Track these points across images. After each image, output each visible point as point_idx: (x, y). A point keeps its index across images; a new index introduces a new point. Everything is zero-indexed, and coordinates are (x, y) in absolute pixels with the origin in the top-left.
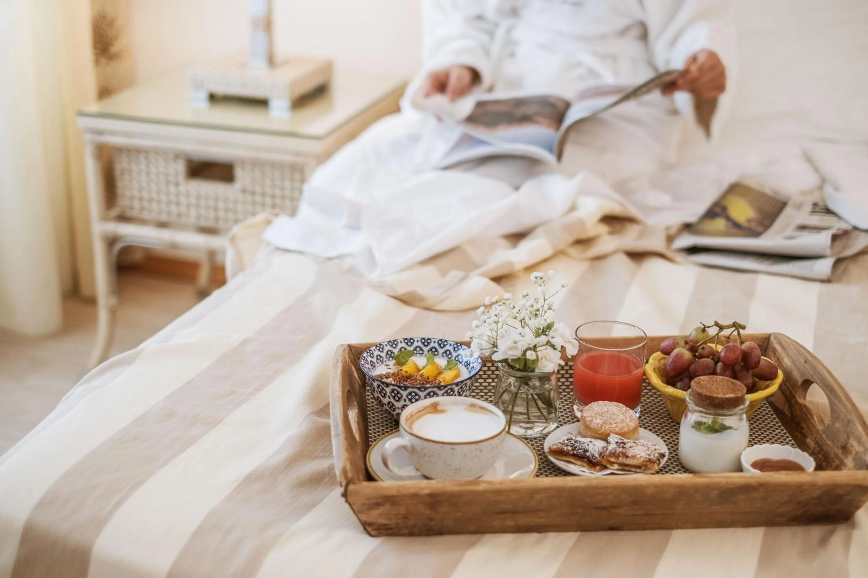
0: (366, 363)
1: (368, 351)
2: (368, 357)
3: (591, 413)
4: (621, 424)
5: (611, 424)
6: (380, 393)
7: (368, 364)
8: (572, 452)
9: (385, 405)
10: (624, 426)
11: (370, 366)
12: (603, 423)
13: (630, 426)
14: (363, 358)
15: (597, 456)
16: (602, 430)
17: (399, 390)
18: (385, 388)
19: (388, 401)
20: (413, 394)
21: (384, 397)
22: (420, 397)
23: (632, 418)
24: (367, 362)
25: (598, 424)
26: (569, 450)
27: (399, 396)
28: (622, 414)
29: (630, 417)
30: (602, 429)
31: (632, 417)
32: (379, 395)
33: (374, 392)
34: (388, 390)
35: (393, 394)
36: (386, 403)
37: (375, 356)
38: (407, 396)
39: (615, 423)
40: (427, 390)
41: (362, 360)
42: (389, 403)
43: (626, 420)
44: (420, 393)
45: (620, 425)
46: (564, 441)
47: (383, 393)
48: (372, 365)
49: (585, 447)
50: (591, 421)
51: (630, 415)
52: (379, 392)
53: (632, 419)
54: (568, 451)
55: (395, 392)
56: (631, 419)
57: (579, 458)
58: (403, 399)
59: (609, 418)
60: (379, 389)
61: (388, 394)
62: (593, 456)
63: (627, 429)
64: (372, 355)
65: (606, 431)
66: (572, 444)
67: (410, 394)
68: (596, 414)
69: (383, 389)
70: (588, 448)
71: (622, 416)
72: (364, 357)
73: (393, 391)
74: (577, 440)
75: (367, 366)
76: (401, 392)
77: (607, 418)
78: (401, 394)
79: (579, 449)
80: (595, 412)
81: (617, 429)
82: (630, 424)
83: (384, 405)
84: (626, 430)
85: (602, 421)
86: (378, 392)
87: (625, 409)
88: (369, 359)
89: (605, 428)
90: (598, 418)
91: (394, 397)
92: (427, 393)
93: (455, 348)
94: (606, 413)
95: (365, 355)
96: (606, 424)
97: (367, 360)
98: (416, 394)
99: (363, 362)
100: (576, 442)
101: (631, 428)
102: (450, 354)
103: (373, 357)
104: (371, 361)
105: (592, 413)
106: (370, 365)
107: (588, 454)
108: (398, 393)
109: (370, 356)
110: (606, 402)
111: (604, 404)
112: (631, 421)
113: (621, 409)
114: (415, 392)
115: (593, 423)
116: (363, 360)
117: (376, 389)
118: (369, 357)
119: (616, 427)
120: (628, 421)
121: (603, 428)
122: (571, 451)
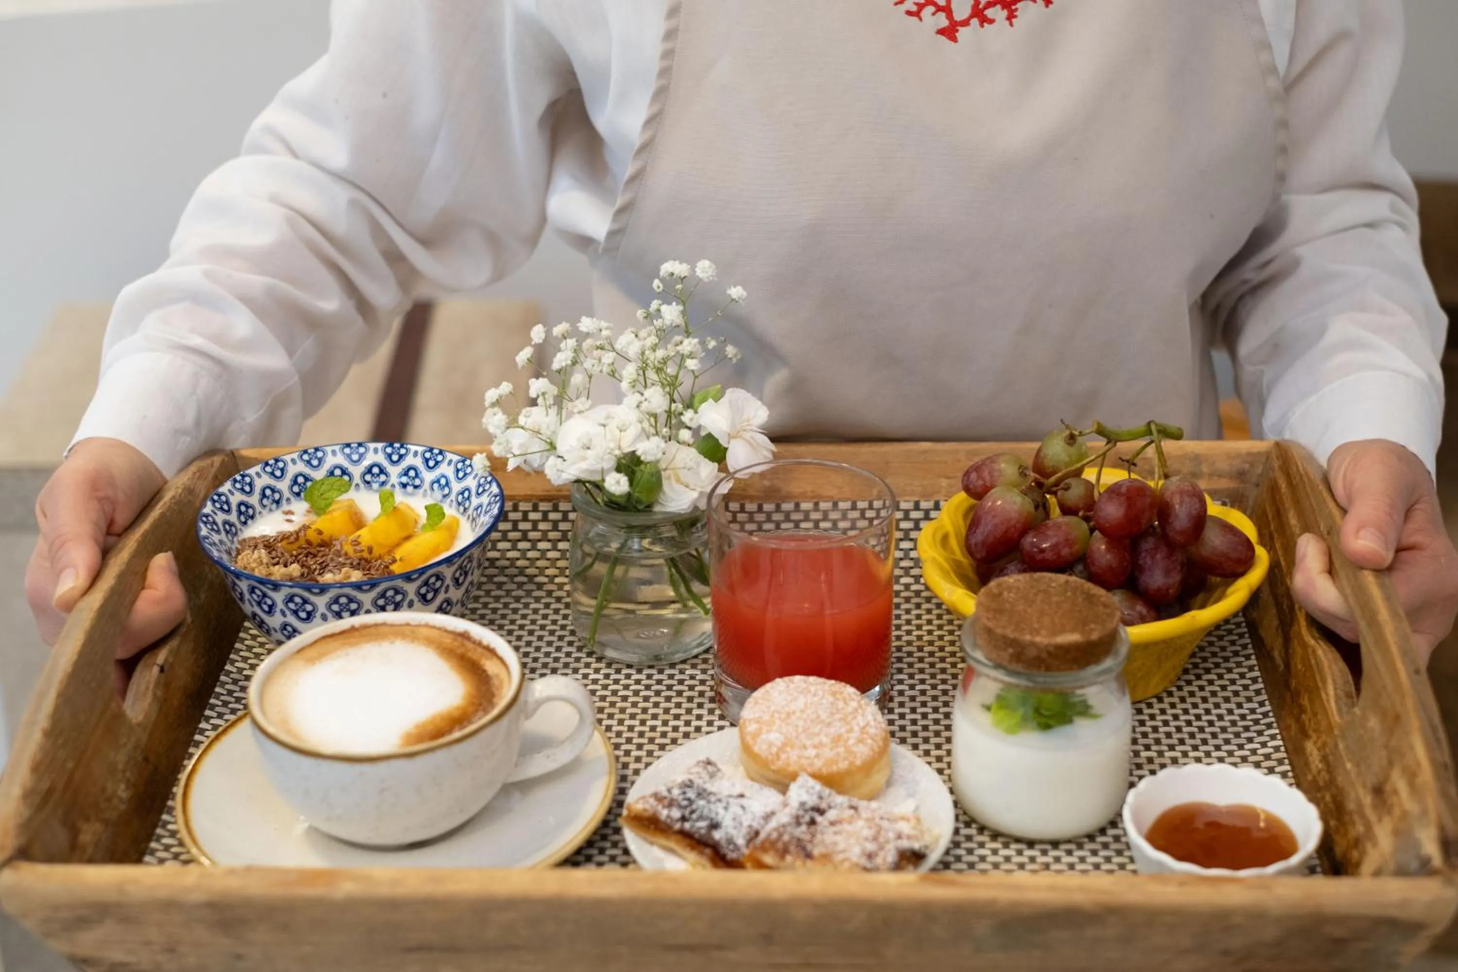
0: (213, 529)
1: (216, 498)
2: (215, 514)
3: (764, 712)
4: (831, 749)
5: (805, 747)
6: (259, 604)
7: (218, 532)
8: (677, 826)
9: (276, 631)
10: (838, 754)
11: (223, 535)
12: (784, 745)
13: (855, 757)
14: (204, 519)
15: (741, 841)
16: (780, 764)
17: (306, 594)
18: (271, 593)
19: (281, 622)
20: (343, 600)
21: (271, 611)
22: (360, 604)
23: (867, 733)
24: (215, 527)
25: (771, 745)
26: (671, 819)
27: (309, 608)
28: (841, 720)
29: (864, 728)
30: (778, 758)
31: (868, 728)
32: (257, 610)
33: (244, 603)
34: (279, 597)
35: (292, 606)
36: (278, 627)
37: (234, 507)
38: (329, 607)
39: (815, 747)
40: (378, 586)
41: (202, 525)
42: (284, 626)
43: (848, 739)
44: (360, 596)
45: (827, 753)
46: (669, 791)
47: (265, 603)
48: (227, 532)
49: (717, 814)
50: (756, 735)
51: (862, 724)
52: (255, 601)
53: (865, 736)
54: (669, 821)
55: (298, 600)
56: (862, 733)
57: (694, 842)
58: (318, 615)
59: (800, 730)
60: (255, 597)
61: (280, 605)
62: (730, 841)
63: (846, 763)
64: (226, 507)
65: (789, 765)
66: (689, 799)
67: (336, 601)
68: (773, 716)
69: (265, 595)
70: (724, 817)
71: (838, 724)
72: (207, 516)
73: (290, 599)
74: (705, 790)
75: (216, 538)
76: (313, 598)
77: (797, 731)
78: (311, 604)
79: (701, 818)
80: (772, 708)
81: (818, 764)
82: (855, 749)
83: (273, 632)
84: (843, 765)
85: (782, 738)
86: (254, 603)
87: (854, 704)
88: (220, 517)
89: (788, 758)
90: (775, 728)
91: (295, 613)
92: (378, 593)
93: (458, 471)
94: (798, 714)
95: (208, 509)
96: (792, 747)
97: (214, 523)
98: (351, 600)
99: (204, 531)
100: (699, 795)
101: (858, 762)
102: (447, 484)
103: (228, 511)
104: (226, 522)
105: (766, 710)
106: (223, 533)
107: (717, 835)
108: (305, 601)
109: (222, 509)
110: (812, 679)
111: (805, 686)
112: (861, 741)
113: (845, 703)
114: (347, 596)
115: (759, 740)
116: (205, 523)
117: (247, 596)
118: (219, 513)
119: (817, 756)
120: (851, 742)
121: (783, 756)
122: (678, 820)
